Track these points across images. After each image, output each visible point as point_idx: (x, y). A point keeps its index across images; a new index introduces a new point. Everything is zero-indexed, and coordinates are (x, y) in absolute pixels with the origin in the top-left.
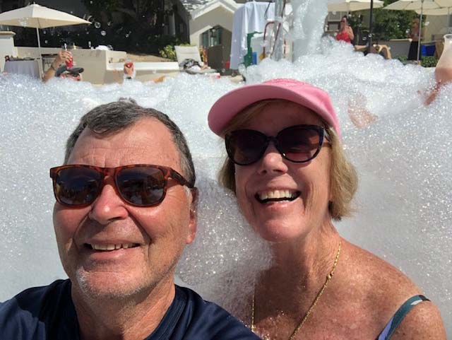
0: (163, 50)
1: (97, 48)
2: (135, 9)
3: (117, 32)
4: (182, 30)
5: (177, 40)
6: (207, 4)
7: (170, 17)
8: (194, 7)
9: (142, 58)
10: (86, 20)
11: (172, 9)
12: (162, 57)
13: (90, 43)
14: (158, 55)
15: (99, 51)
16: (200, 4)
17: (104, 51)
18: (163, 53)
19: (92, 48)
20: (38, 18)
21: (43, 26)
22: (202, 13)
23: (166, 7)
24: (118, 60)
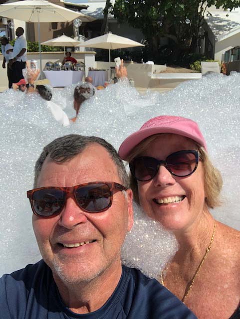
0: (193, 64)
1: (147, 63)
2: (176, 35)
3: (163, 51)
4: (209, 50)
5: (204, 57)
6: (231, 30)
7: (202, 40)
8: (221, 33)
9: (177, 70)
10: (142, 44)
11: (203, 34)
12: (191, 69)
13: (142, 59)
14: (189, 68)
15: (148, 65)
16: (225, 30)
17: (151, 65)
18: (193, 66)
19: (144, 63)
20: (111, 43)
21: (114, 48)
22: (226, 37)
23: (200, 33)
24: (160, 71)
